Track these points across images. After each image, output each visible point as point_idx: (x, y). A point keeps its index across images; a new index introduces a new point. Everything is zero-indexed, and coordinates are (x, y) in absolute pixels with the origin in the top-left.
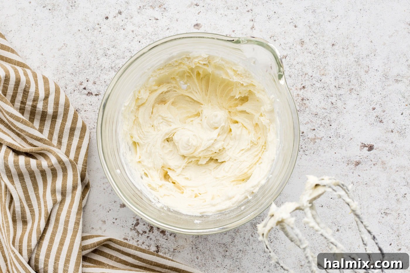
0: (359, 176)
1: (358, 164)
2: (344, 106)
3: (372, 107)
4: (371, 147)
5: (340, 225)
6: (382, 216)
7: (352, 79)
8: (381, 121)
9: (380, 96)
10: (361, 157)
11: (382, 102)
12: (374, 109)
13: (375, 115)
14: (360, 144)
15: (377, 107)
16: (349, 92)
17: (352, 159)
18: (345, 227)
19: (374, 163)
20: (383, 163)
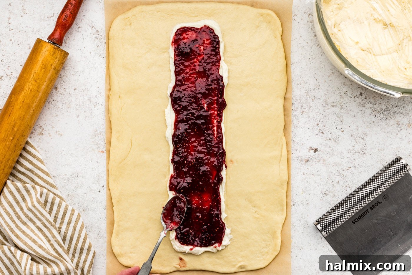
0: (308, 169)
1: (307, 161)
2: (298, 122)
3: (317, 123)
4: (316, 149)
5: (296, 202)
6: (323, 195)
7: (303, 105)
8: (322, 133)
9: (322, 116)
10: (309, 157)
11: (323, 120)
12: (318, 124)
13: (319, 128)
14: (309, 148)
15: (320, 123)
16: (301, 113)
17: (303, 158)
18: (299, 203)
19: (318, 160)
20: (324, 160)
